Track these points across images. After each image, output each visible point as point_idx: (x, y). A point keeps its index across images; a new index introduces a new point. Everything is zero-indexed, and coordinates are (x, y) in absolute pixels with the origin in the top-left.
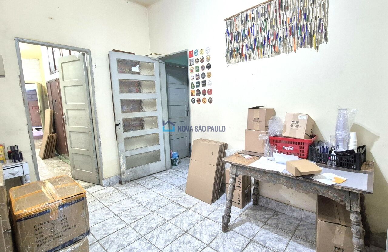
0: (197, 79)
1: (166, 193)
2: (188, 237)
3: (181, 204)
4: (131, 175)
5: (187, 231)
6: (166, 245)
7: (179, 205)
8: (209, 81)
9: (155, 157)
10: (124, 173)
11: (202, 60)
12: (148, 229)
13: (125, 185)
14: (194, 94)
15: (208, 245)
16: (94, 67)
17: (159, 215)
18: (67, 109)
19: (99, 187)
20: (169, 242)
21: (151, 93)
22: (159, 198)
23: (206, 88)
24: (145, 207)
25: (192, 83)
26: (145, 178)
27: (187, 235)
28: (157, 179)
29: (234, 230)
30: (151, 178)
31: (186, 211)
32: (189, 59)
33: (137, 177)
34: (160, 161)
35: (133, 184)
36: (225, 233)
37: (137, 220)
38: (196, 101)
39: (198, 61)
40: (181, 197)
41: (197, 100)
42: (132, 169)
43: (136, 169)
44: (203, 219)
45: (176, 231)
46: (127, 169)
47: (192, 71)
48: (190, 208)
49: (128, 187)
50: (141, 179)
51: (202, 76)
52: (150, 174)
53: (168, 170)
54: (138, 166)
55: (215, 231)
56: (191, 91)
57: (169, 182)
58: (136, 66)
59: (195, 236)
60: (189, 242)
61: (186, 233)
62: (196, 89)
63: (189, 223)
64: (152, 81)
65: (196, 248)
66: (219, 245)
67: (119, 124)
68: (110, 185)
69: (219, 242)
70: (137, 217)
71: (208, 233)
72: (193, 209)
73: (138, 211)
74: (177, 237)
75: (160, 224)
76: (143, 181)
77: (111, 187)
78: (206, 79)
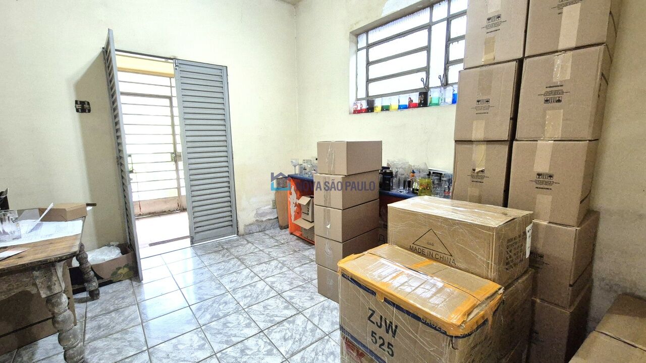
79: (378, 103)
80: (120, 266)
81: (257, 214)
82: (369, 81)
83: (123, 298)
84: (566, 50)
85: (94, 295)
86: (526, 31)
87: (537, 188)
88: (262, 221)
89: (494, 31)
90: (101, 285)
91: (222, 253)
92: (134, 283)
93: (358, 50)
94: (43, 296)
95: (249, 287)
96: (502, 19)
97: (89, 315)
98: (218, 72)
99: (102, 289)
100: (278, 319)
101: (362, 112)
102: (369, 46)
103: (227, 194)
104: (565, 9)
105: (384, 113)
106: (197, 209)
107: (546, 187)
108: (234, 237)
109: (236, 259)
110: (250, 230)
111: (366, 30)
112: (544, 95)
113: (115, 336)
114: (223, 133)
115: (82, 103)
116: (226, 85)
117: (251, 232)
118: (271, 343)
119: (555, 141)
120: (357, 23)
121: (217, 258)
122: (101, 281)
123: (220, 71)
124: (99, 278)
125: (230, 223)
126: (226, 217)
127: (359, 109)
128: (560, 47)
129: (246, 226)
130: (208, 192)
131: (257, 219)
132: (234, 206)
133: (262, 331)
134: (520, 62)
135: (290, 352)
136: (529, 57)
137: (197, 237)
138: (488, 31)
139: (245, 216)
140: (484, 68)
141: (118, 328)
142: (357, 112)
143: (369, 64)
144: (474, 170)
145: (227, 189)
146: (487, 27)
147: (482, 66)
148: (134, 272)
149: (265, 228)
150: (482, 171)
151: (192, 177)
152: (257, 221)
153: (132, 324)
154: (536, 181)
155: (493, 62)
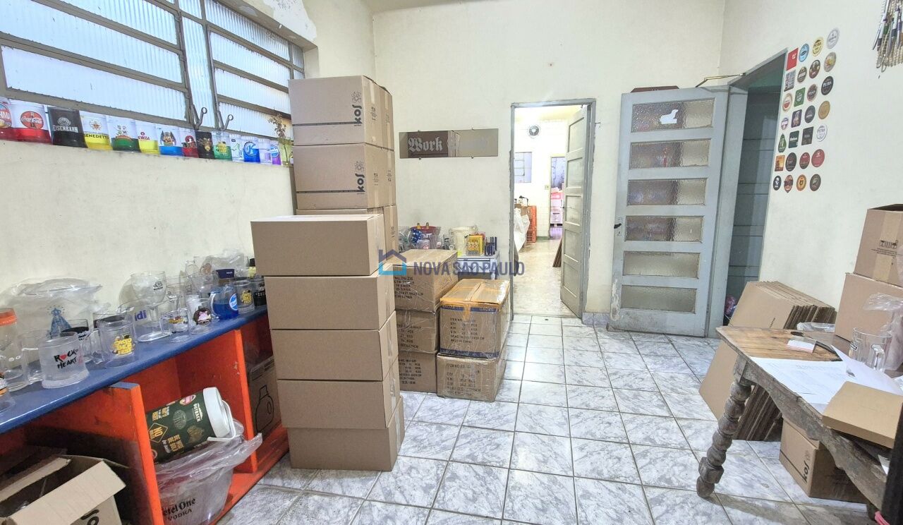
0: (795, 126)
1: (662, 374)
2: (625, 453)
3: (668, 403)
4: (627, 321)
5: (633, 444)
6: (583, 437)
7: (664, 402)
8: (822, 128)
9: (685, 303)
10: (615, 312)
11: (815, 70)
12: (583, 403)
13: (612, 333)
14: (781, 166)
15: (643, 486)
16: (598, 125)
17: (617, 396)
18: (567, 196)
19: (578, 321)
20: (591, 437)
21: (695, 165)
22: (642, 375)
23: (810, 149)
24: (608, 376)
25: (783, 136)
26: (653, 335)
27: (626, 448)
28: (670, 345)
29: (727, 509)
30: (663, 341)
31: (666, 417)
32: (786, 73)
33: (638, 329)
34: (694, 313)
35: (623, 337)
36: (699, 498)
37: (580, 384)
38: (783, 184)
39: (805, 76)
40: (683, 393)
41: (785, 182)
42: (631, 311)
43: (638, 312)
44: (682, 449)
45: (617, 431)
46: (622, 308)
47: (786, 105)
48: (677, 419)
49: (613, 337)
50: (643, 334)
51: (806, 115)
52: (664, 331)
53: (711, 340)
54: (643, 309)
55: (683, 479)
56: (777, 157)
57: (687, 359)
58: (670, 113)
59: (636, 459)
60: (619, 459)
61: (627, 445)
62: (788, 151)
63: (649, 437)
64: (704, 139)
65: (620, 473)
66: (663, 501)
67: (620, 224)
68: (592, 325)
69: (668, 499)
70: (584, 381)
71: (665, 471)
72: (681, 423)
73: (594, 376)
74: (608, 440)
75: (604, 409)
76: (644, 340)
77: (592, 329)
78: (816, 123)
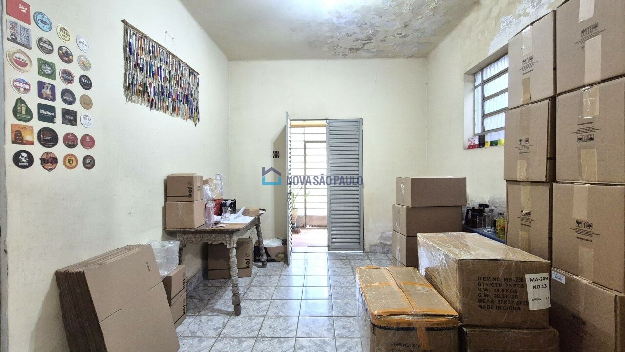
0: (46, 99)
8: (87, 117)
11: (66, 56)
14: (27, 138)
23: (77, 131)
25: (21, 101)
38: (36, 161)
41: (42, 159)
51: (63, 95)
56: (13, 125)
62: (37, 124)
78: (78, 107)
79: (488, 139)
80: (280, 252)
81: (382, 237)
82: (484, 116)
83: (276, 271)
84: (592, 85)
85: (264, 266)
86: (555, 69)
87: (577, 238)
88: (386, 244)
89: (529, 72)
90: (268, 261)
91: (344, 261)
92: (285, 265)
93: (476, 87)
94: (228, 247)
95: (345, 288)
96: (534, 60)
97: (258, 274)
98: (355, 124)
99: (268, 264)
100: (348, 314)
101: (475, 148)
102: (485, 82)
103: (357, 216)
104: (588, 42)
105: (494, 148)
106: (333, 225)
107: (586, 237)
108: (360, 252)
109: (350, 268)
110: (374, 250)
111: (481, 68)
112: (577, 133)
113: (262, 288)
114: (357, 168)
115: (276, 152)
116: (361, 132)
117: (375, 251)
118: (333, 326)
119: (592, 184)
120: (470, 64)
121: (339, 264)
122: (269, 258)
123: (357, 122)
124: (268, 255)
125: (358, 240)
126: (355, 234)
127: (472, 144)
128: (587, 81)
129: (371, 245)
130: (342, 213)
131: (382, 241)
132: (362, 227)
133: (333, 317)
134: (553, 99)
135: (341, 336)
136: (561, 94)
137: (333, 246)
138: (525, 72)
139: (371, 237)
140: (523, 108)
141: (266, 285)
142: (471, 147)
143: (484, 99)
144: (522, 212)
145: (357, 212)
146: (523, 69)
147: (522, 106)
148: (285, 259)
149: (388, 251)
150: (529, 214)
151: (332, 201)
152: (381, 243)
153: (272, 285)
154: (576, 230)
155: (530, 102)
